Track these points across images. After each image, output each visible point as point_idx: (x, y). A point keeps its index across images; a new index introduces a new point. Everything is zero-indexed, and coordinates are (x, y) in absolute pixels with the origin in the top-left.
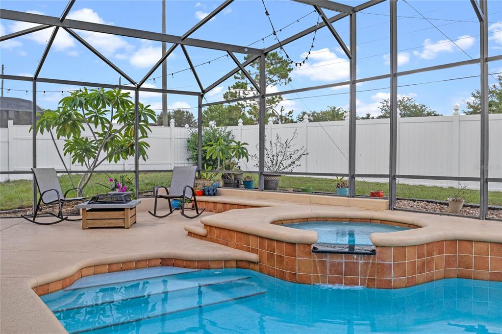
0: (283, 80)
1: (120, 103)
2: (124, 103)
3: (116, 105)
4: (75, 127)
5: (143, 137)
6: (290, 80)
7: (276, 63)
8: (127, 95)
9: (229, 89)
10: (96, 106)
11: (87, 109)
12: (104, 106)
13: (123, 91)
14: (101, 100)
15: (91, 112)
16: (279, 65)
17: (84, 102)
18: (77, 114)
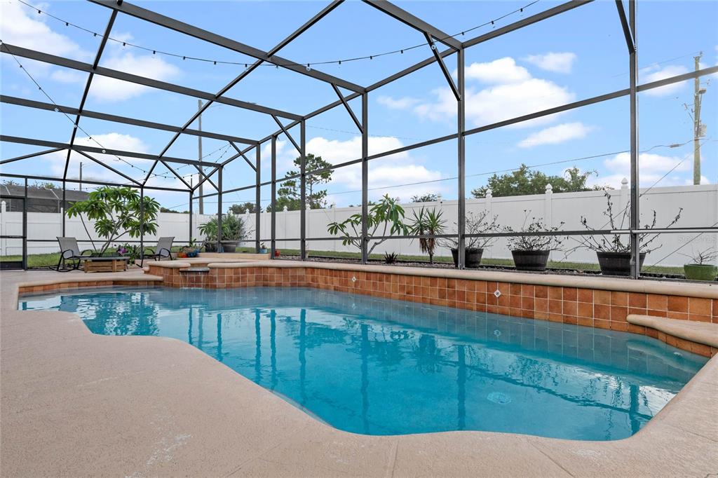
0: (324, 180)
1: (131, 196)
2: (134, 196)
3: (129, 197)
4: (101, 213)
5: (153, 220)
6: (330, 179)
7: (320, 166)
8: (136, 191)
9: (281, 186)
10: (115, 199)
11: (110, 200)
12: (120, 199)
13: (132, 189)
14: (117, 194)
15: (113, 202)
16: (323, 167)
17: (105, 195)
18: (102, 203)
